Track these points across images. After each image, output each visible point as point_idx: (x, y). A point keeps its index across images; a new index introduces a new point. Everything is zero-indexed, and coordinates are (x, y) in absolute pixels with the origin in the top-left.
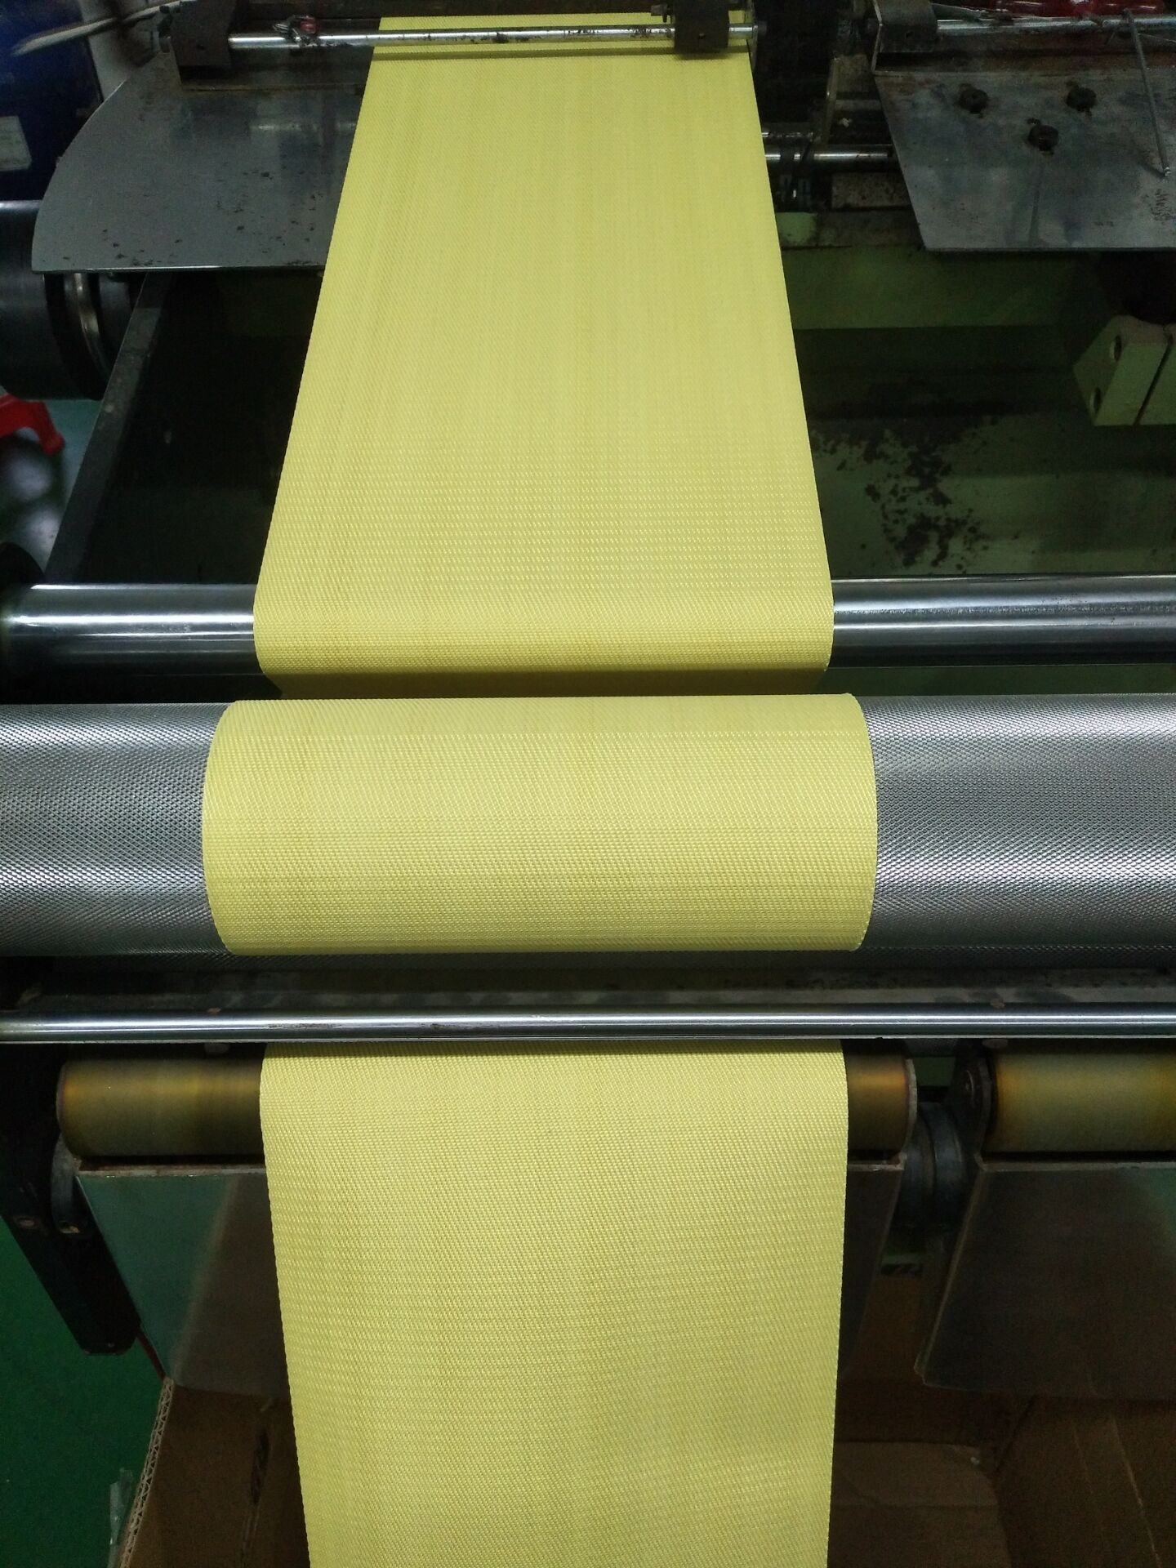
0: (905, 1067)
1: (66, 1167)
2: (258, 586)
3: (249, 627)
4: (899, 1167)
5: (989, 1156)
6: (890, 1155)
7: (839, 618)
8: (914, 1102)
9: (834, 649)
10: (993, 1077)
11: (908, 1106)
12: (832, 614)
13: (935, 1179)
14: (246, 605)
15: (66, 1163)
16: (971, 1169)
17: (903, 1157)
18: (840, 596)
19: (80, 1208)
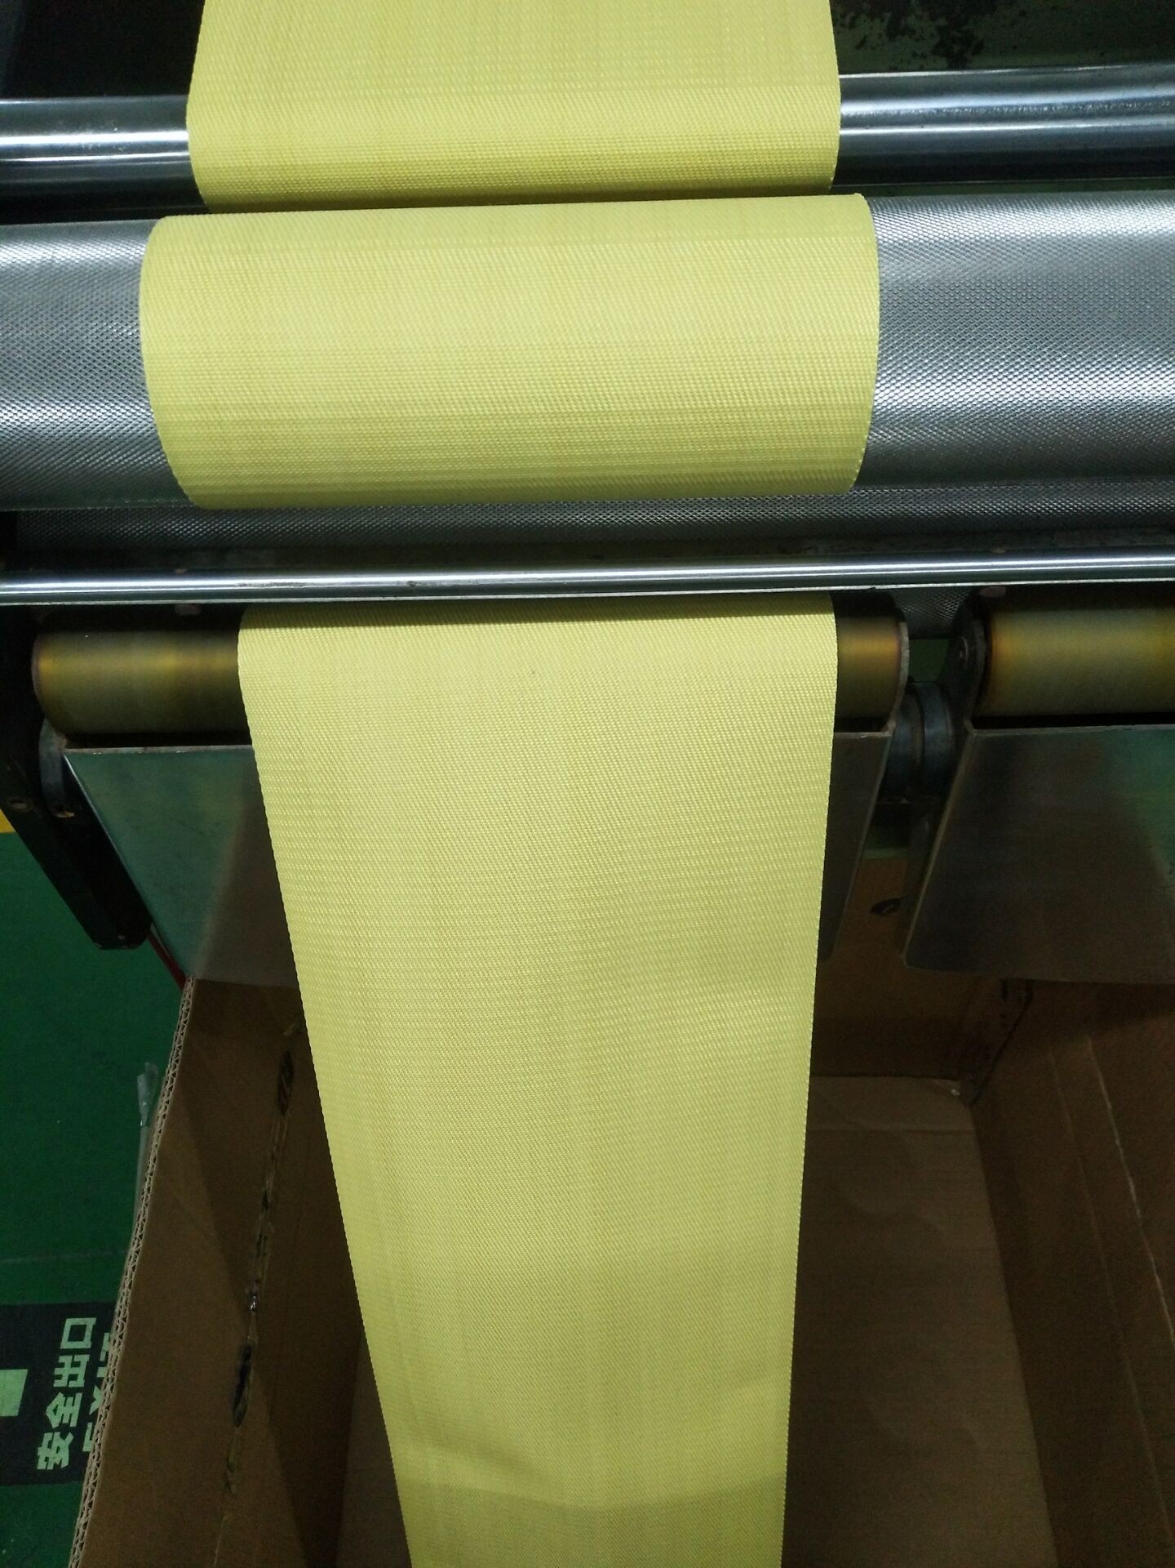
0: (899, 633)
1: (54, 749)
2: (191, 95)
3: (182, 146)
4: (887, 734)
5: (981, 722)
6: (879, 723)
7: (847, 122)
8: (905, 665)
9: (841, 160)
10: (988, 637)
11: (899, 669)
12: (839, 114)
13: (923, 751)
14: (177, 119)
15: (53, 745)
16: (960, 737)
17: (892, 724)
18: (850, 93)
19: (72, 793)
